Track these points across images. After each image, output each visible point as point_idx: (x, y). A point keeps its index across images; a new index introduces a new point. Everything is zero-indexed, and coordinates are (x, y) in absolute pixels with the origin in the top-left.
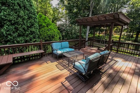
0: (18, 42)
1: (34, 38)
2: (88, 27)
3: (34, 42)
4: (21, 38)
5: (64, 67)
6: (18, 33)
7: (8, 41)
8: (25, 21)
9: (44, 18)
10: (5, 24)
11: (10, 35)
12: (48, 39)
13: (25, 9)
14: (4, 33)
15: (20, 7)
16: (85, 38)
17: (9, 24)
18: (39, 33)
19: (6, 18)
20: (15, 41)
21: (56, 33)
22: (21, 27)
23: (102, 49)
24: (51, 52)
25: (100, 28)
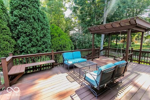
0: (31, 52)
1: (46, 48)
2: (103, 36)
3: (46, 52)
4: (34, 48)
5: (74, 79)
6: (32, 44)
7: (23, 51)
8: (38, 33)
9: (56, 29)
10: (21, 35)
11: (25, 45)
12: (60, 48)
13: (39, 21)
14: (20, 44)
15: (35, 20)
16: (100, 47)
17: (24, 36)
18: (50, 43)
19: (22, 31)
20: (29, 52)
21: (67, 43)
22: (35, 38)
23: (119, 59)
24: (62, 62)
25: (117, 36)
